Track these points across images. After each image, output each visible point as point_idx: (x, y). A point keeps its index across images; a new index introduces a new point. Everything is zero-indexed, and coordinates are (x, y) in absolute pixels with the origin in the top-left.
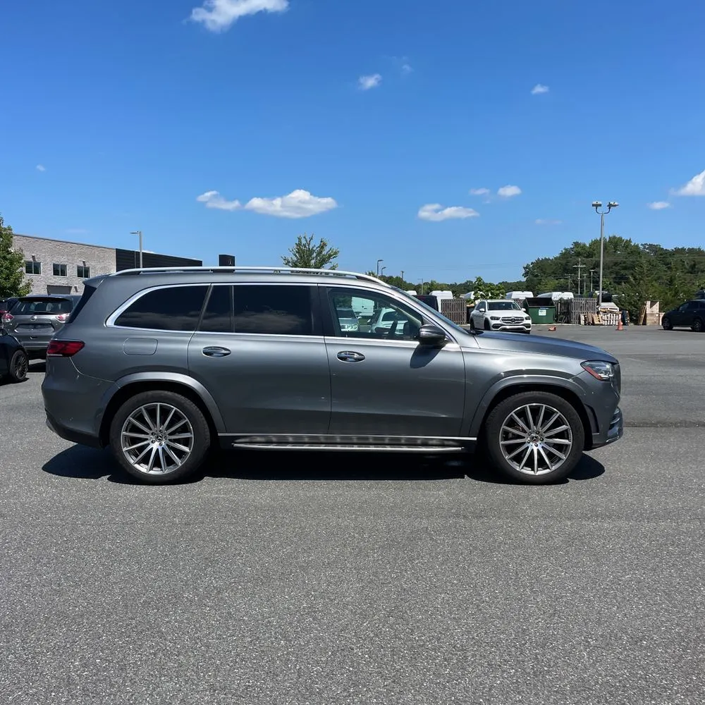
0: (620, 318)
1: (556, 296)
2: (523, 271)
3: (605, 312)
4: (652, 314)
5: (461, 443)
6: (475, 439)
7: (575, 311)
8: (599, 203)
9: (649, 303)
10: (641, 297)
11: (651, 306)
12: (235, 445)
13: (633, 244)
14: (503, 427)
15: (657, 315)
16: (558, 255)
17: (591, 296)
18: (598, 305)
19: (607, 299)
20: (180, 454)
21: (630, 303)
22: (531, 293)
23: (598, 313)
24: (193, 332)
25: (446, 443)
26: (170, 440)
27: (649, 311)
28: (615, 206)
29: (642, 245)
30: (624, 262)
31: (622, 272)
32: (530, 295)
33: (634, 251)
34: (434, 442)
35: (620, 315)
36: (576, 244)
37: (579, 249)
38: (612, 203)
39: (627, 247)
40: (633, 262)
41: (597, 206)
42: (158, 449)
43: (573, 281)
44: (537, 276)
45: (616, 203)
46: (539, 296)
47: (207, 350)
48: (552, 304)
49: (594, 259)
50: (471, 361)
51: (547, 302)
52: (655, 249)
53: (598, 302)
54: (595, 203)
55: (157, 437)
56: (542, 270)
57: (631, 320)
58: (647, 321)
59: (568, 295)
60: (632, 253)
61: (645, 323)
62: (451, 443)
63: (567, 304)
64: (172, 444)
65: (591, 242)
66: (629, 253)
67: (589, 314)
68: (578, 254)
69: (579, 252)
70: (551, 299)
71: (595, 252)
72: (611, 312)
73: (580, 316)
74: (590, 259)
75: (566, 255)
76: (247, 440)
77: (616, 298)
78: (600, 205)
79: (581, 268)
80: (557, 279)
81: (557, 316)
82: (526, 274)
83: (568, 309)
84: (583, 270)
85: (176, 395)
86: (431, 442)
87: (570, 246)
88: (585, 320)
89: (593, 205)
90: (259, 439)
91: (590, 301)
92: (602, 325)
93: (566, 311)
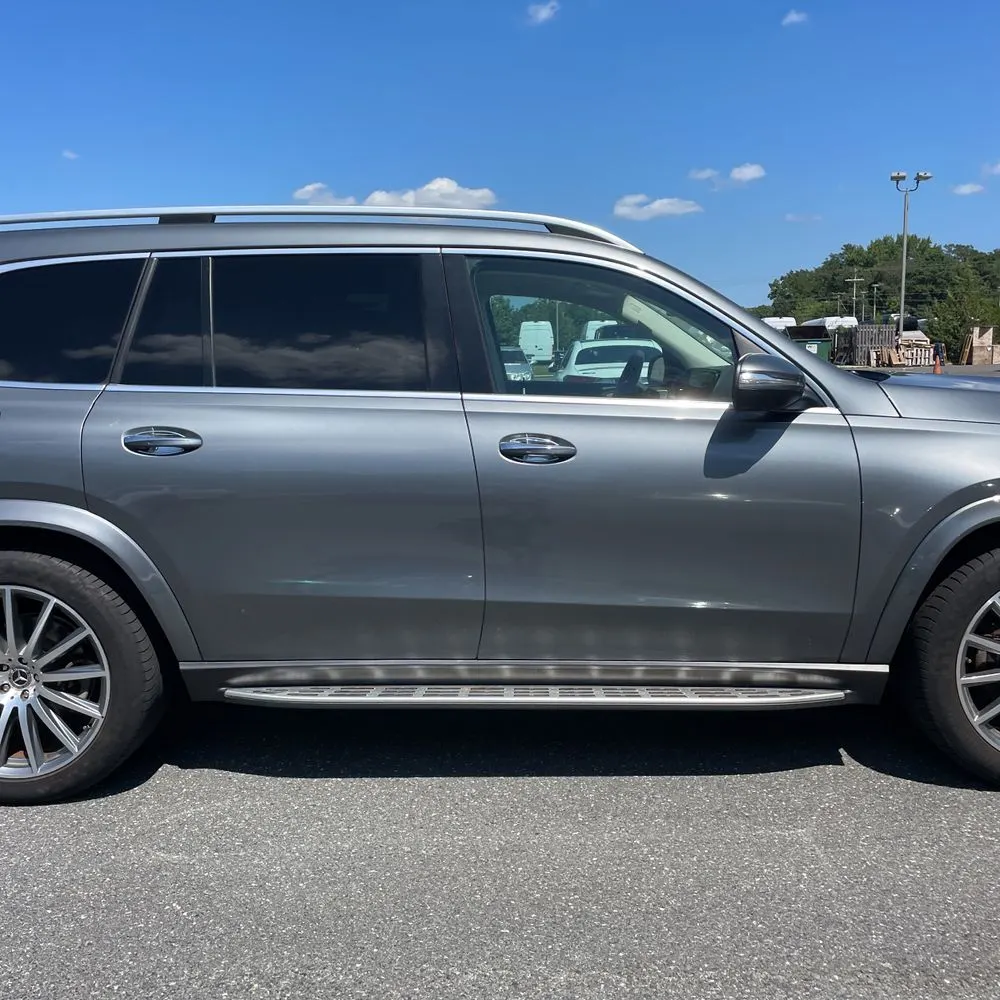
0: (932, 354)
1: (831, 323)
2: (769, 291)
3: (909, 346)
4: (982, 348)
5: (844, 680)
6: (885, 668)
7: (861, 347)
8: (902, 174)
9: (977, 330)
10: (964, 321)
11: (981, 335)
12: (230, 692)
13: (932, 246)
14: (969, 637)
15: (989, 349)
16: (821, 265)
17: (886, 321)
18: (897, 335)
19: (911, 326)
20: (77, 722)
21: (947, 332)
22: (793, 319)
23: (897, 347)
24: (100, 387)
25: (801, 678)
26: (48, 685)
27: (976, 343)
28: (928, 178)
29: (945, 246)
30: (920, 273)
31: (919, 287)
32: (791, 322)
33: (936, 256)
34: (770, 677)
35: (932, 350)
36: (848, 248)
37: (853, 255)
38: (921, 174)
39: (923, 251)
40: (934, 272)
41: (897, 179)
42: (15, 710)
43: (845, 302)
44: (789, 297)
45: (928, 175)
46: (804, 324)
47: (139, 438)
48: (827, 336)
49: (875, 268)
50: (878, 454)
51: (819, 333)
52: (964, 252)
53: (898, 330)
54: (895, 174)
55: (15, 676)
56: (796, 288)
57: (949, 358)
58: (974, 359)
59: (850, 322)
60: (932, 259)
61: (969, 362)
62: (815, 678)
63: (848, 335)
64: (52, 696)
65: (870, 243)
66: (927, 260)
67: (884, 350)
68: (851, 263)
69: (853, 258)
70: (824, 327)
71: (877, 258)
72: (918, 346)
73: (869, 353)
74: (868, 270)
75: (832, 264)
76: (260, 678)
77: (924, 323)
78: (903, 178)
79: (857, 283)
80: (819, 301)
81: (833, 354)
82: (772, 296)
83: (850, 342)
84: (860, 287)
85: (56, 561)
86: (757, 677)
87: (838, 251)
88: (878, 360)
89: (893, 178)
90: (291, 675)
91: (885, 328)
92: (904, 365)
93: (847, 345)
